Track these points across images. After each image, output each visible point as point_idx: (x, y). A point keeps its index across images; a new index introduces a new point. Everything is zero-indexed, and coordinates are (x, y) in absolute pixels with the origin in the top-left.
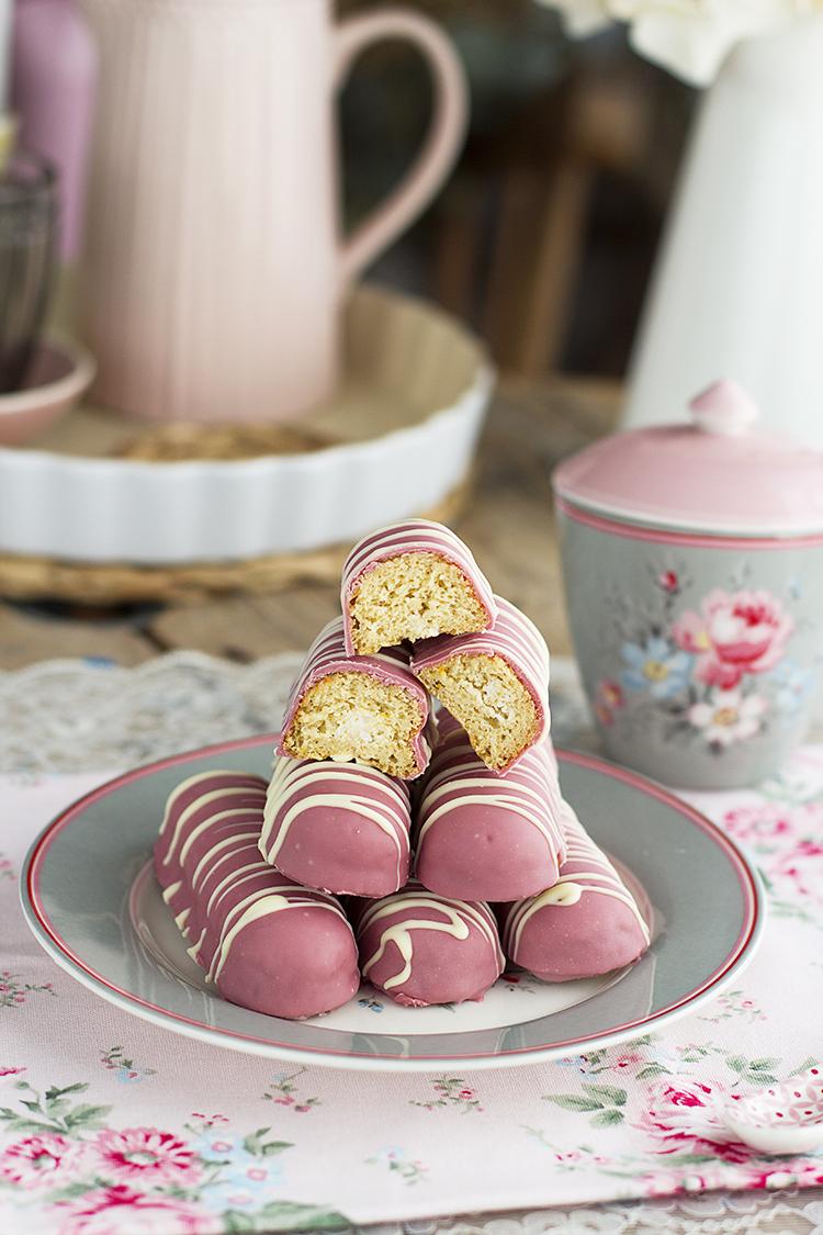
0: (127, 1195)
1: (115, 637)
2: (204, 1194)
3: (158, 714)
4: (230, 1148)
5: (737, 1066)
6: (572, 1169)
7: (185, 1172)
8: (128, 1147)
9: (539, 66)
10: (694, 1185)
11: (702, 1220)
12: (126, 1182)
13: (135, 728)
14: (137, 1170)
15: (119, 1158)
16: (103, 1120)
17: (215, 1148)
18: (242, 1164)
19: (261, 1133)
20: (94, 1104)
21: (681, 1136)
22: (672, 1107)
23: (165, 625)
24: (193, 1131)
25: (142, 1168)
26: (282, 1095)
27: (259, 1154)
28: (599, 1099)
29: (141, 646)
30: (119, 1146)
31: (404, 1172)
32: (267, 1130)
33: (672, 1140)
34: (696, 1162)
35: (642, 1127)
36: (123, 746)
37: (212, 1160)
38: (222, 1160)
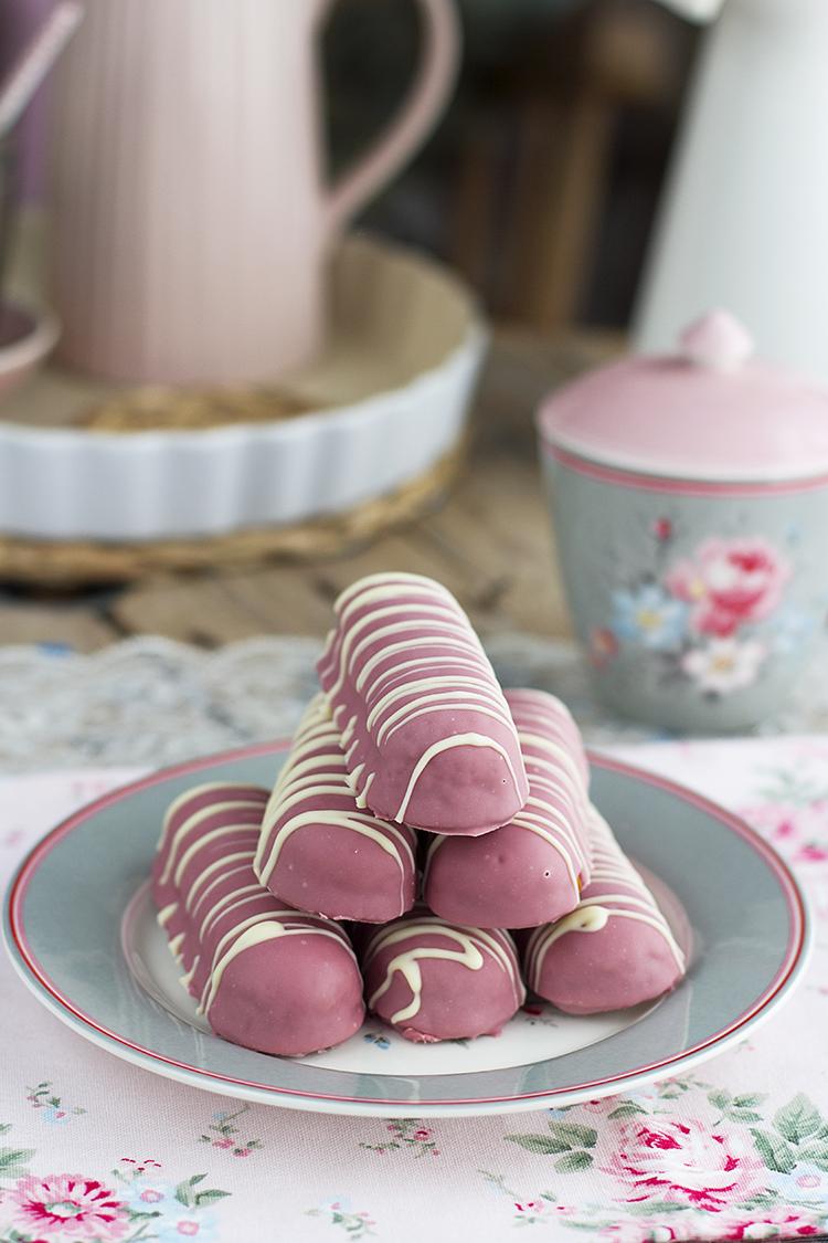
1: (73, 622)
3: (114, 707)
4: (160, 1197)
5: (719, 1101)
6: (532, 1220)
7: (110, 1224)
8: (49, 1197)
10: (663, 1236)
12: (45, 1237)
13: (89, 723)
14: (58, 1222)
15: (39, 1209)
16: (24, 1166)
17: (144, 1198)
18: (173, 1215)
19: (196, 1180)
20: (15, 1148)
21: (653, 1181)
22: (645, 1150)
23: (130, 607)
24: (121, 1177)
25: (63, 1220)
26: (220, 1137)
27: (192, 1205)
28: (566, 1139)
29: (100, 632)
30: (40, 1195)
31: (348, 1225)
32: (202, 1177)
33: (643, 1186)
34: (668, 1211)
35: (611, 1172)
36: (75, 743)
37: (140, 1211)
38: (151, 1212)
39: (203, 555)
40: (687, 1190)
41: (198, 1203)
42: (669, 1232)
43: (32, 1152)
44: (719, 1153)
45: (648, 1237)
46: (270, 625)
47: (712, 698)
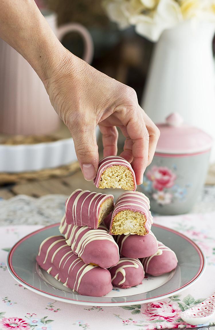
3: (15, 212)
4: (37, 322)
5: (170, 297)
7: (25, 328)
8: (10, 322)
9: (112, 39)
13: (8, 215)
14: (13, 328)
15: (8, 325)
16: (3, 315)
17: (33, 322)
18: (40, 326)
19: (45, 318)
21: (156, 315)
22: (153, 308)
23: (16, 189)
24: (27, 318)
25: (14, 327)
26: (50, 308)
27: (45, 323)
28: (133, 307)
29: (9, 195)
30: (8, 322)
31: (83, 326)
32: (47, 317)
33: (153, 317)
34: (160, 322)
35: (145, 314)
36: (6, 220)
37: (33, 325)
38: (35, 325)
39: (33, 176)
40: (164, 317)
41: (46, 323)
42: (160, 326)
43: (5, 313)
44: (170, 309)
45: (155, 327)
46: (52, 192)
47: (161, 205)
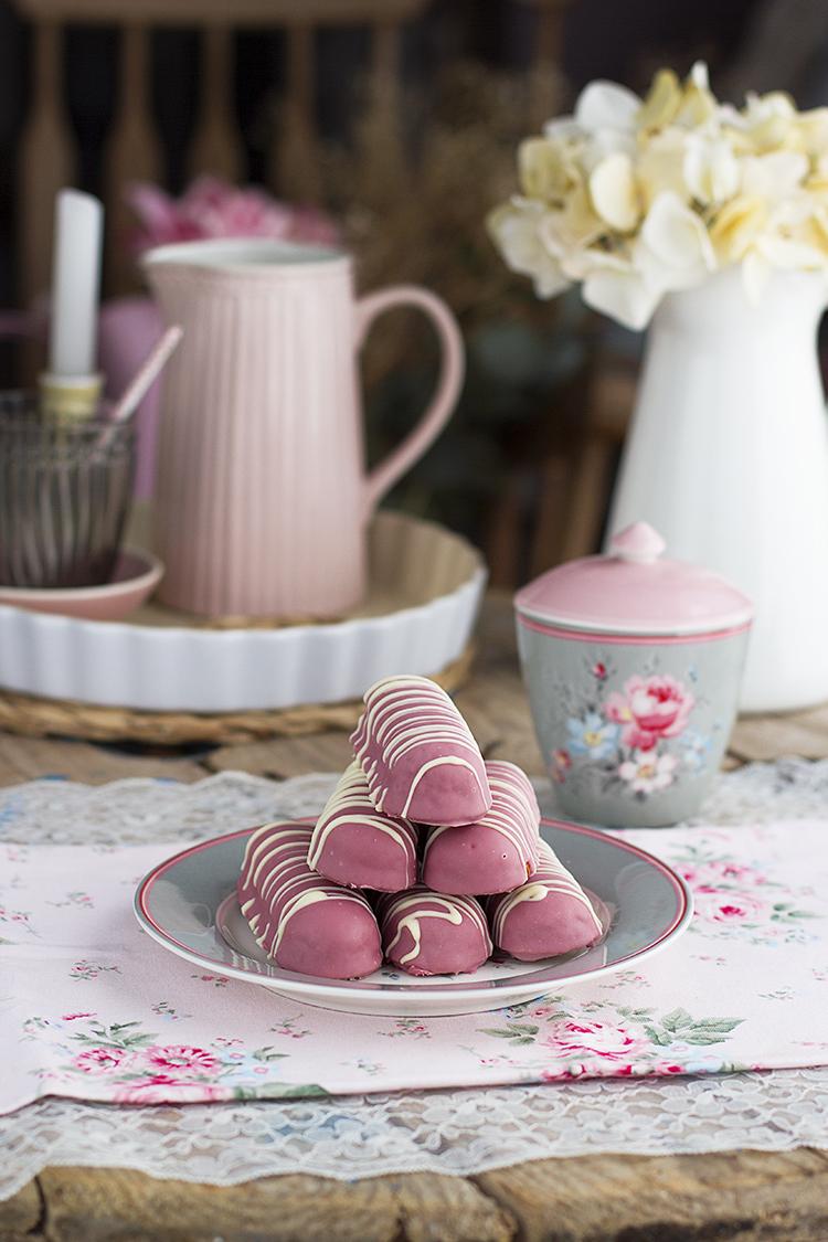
0: (167, 1080)
1: (179, 766)
2: (221, 1080)
3: (209, 812)
4: (242, 1057)
5: (624, 1013)
6: (491, 1067)
7: (210, 1069)
8: (168, 1056)
10: (577, 1070)
11: (583, 1096)
12: (165, 1074)
13: (190, 820)
14: (175, 1068)
15: (162, 1062)
16: (151, 1041)
17: (231, 1057)
18: (250, 1065)
19: (266, 1049)
20: (145, 1033)
21: (575, 1047)
22: (571, 1033)
23: (216, 758)
24: (217, 1047)
25: (178, 1066)
26: (284, 1029)
27: (264, 1060)
28: (518, 1031)
29: (198, 771)
30: (163, 1055)
31: (368, 1068)
32: (271, 1048)
33: (567, 1050)
34: (582, 1060)
35: (546, 1045)
37: (229, 1062)
38: (236, 1063)
39: (274, 723)
40: (597, 1051)
41: (267, 1060)
42: (582, 1069)
44: (621, 1037)
45: (567, 1070)
47: (640, 796)
